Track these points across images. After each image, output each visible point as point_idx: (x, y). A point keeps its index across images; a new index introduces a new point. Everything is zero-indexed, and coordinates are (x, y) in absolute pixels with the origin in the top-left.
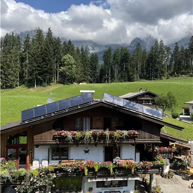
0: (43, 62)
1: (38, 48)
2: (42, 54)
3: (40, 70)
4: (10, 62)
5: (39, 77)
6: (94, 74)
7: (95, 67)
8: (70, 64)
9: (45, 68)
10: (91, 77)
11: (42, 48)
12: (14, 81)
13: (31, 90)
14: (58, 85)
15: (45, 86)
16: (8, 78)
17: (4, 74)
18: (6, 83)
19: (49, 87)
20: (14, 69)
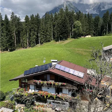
0: (63, 27)
1: (60, 19)
2: (62, 23)
3: (61, 32)
4: (47, 28)
5: (61, 36)
6: (96, 29)
7: (97, 25)
8: (78, 27)
9: (64, 30)
10: (95, 31)
11: (62, 19)
12: (49, 38)
13: (57, 43)
14: (72, 39)
15: (64, 40)
16: (47, 37)
17: (45, 35)
18: (46, 39)
19: (66, 40)
20: (49, 32)
